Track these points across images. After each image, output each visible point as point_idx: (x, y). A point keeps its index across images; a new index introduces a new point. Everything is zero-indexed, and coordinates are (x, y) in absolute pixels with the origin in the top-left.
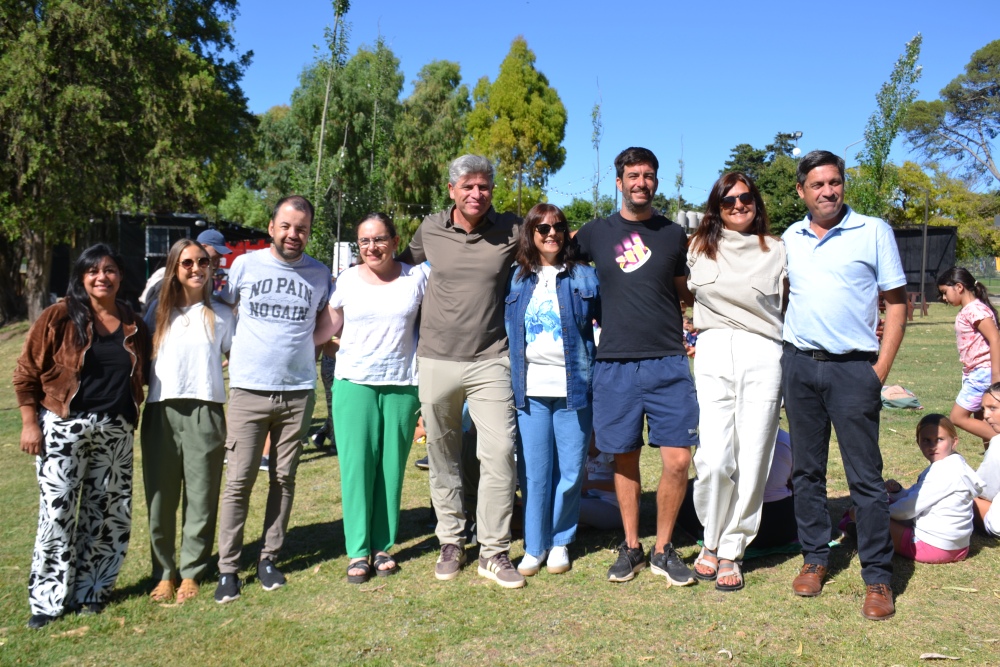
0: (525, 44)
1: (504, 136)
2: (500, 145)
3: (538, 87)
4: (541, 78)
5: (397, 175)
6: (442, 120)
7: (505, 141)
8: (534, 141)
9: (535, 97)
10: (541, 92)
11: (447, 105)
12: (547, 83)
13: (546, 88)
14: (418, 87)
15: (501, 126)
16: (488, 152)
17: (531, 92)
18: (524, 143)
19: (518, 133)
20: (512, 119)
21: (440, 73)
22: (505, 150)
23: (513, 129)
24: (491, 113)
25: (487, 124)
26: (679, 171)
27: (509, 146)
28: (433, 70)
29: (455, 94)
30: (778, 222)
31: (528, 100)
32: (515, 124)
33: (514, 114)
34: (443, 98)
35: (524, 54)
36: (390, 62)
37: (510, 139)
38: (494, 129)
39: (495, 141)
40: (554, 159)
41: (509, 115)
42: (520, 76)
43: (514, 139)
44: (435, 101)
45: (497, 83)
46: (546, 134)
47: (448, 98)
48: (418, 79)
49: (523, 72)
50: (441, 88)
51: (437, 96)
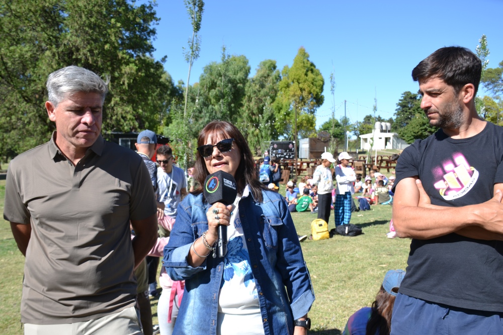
0: (304, 50)
1: (296, 91)
2: (294, 95)
3: (311, 68)
4: (312, 65)
5: (249, 111)
6: (268, 85)
7: (296, 93)
8: (310, 93)
9: (309, 73)
10: (312, 71)
11: (270, 78)
12: (315, 67)
13: (314, 69)
14: (258, 71)
15: (294, 87)
16: (289, 99)
17: (307, 71)
18: (305, 94)
19: (302, 90)
20: (299, 83)
21: (267, 65)
22: (296, 97)
23: (300, 88)
24: (290, 81)
25: (288, 86)
26: (375, 103)
27: (298, 96)
28: (264, 64)
29: (274, 73)
30: (424, 126)
31: (306, 75)
32: (301, 85)
33: (300, 81)
34: (268, 75)
35: (304, 54)
36: (246, 62)
37: (299, 92)
38: (291, 88)
39: (292, 93)
40: (319, 100)
41: (298, 81)
42: (302, 64)
43: (301, 93)
44: (265, 77)
45: (292, 68)
46: (315, 90)
47: (271, 76)
48: (258, 68)
49: (304, 63)
50: (267, 72)
51: (266, 75)
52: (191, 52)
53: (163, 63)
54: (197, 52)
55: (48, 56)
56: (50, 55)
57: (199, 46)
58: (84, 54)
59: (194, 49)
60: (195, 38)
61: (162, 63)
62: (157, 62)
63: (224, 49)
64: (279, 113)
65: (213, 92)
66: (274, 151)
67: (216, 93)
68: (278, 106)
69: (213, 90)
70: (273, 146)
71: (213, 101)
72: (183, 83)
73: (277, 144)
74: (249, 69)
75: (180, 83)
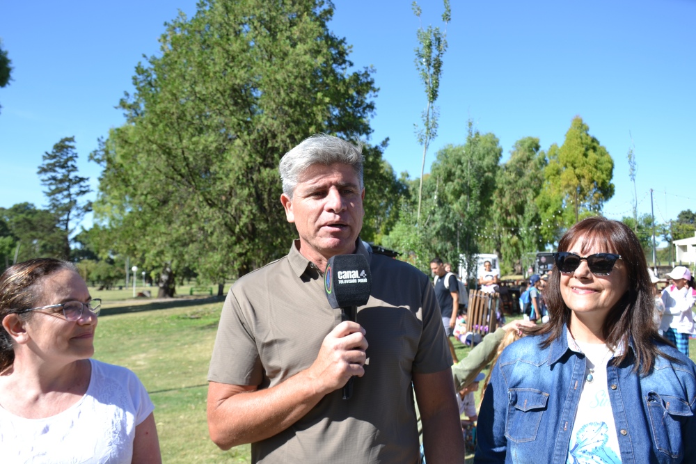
0: (581, 120)
1: (570, 180)
2: (568, 186)
3: (593, 146)
4: (594, 140)
5: (501, 210)
6: (529, 172)
7: (571, 183)
8: (592, 181)
9: (591, 153)
10: (594, 149)
11: (532, 163)
12: (598, 143)
13: (598, 147)
14: (513, 154)
15: (568, 173)
16: (560, 191)
17: (587, 150)
18: (584, 183)
19: (579, 177)
20: (575, 168)
21: (526, 145)
22: (571, 188)
23: (576, 174)
24: (561, 166)
25: (558, 172)
27: (574, 186)
28: (522, 143)
29: (537, 156)
31: (585, 155)
32: (578, 171)
33: (576, 165)
34: (529, 159)
35: (581, 127)
36: (495, 142)
37: (575, 181)
38: (564, 176)
39: (564, 183)
40: (607, 191)
41: (572, 165)
42: (579, 140)
43: (578, 181)
44: (524, 162)
45: (563, 147)
46: (599, 176)
47: (532, 159)
48: (512, 150)
49: (581, 138)
50: (527, 154)
51: (525, 159)
52: (425, 131)
53: (384, 148)
54: (434, 129)
55: (239, 146)
56: (241, 144)
57: (436, 122)
58: (283, 141)
59: (430, 125)
60: (431, 110)
61: (382, 149)
62: (376, 147)
63: (470, 124)
64: (545, 211)
65: (450, 186)
66: (542, 267)
67: (454, 188)
68: (542, 202)
69: (450, 183)
70: (540, 259)
71: (450, 197)
72: (408, 176)
73: (545, 257)
74: (501, 151)
75: (403, 175)
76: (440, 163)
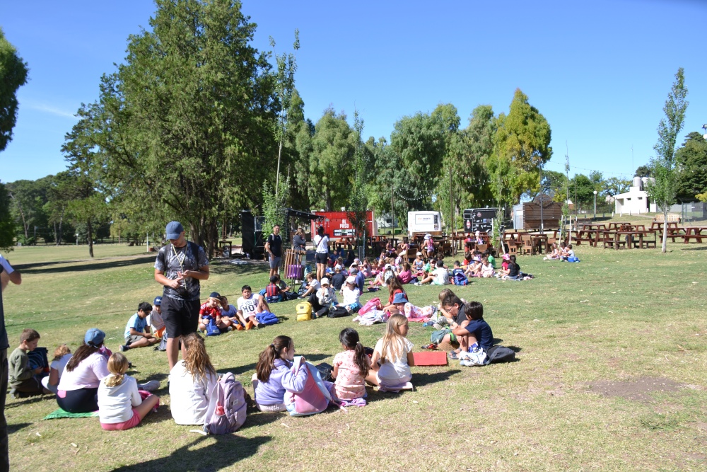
0: (521, 92)
1: (514, 145)
2: (512, 150)
3: (532, 114)
4: (533, 109)
5: (459, 171)
6: (484, 138)
7: (514, 147)
8: (531, 146)
9: (530, 121)
10: (533, 117)
11: (485, 130)
12: (537, 112)
13: (536, 115)
14: (472, 121)
15: (512, 139)
16: (506, 155)
17: (526, 118)
18: (525, 147)
19: (521, 143)
20: (518, 135)
21: (481, 113)
22: (515, 152)
23: (519, 140)
24: (507, 133)
25: (505, 139)
26: (566, 161)
27: (516, 150)
28: (478, 110)
29: (490, 123)
30: (688, 181)
31: (525, 123)
32: (520, 137)
33: (518, 132)
34: (483, 126)
35: (522, 98)
36: (453, 112)
37: (517, 146)
38: (509, 141)
39: (509, 148)
40: (546, 155)
41: (515, 132)
42: (521, 110)
43: (520, 146)
44: (480, 128)
45: (509, 116)
46: (541, 141)
47: (486, 126)
48: (471, 117)
49: (522, 108)
50: (481, 121)
51: (480, 126)
63: (356, 115)
64: (494, 172)
65: (406, 152)
66: (478, 221)
67: (409, 154)
68: (492, 165)
69: (405, 150)
70: (476, 214)
71: (407, 162)
72: (385, 141)
73: (481, 212)
74: (458, 120)
75: (381, 141)
76: (397, 133)
